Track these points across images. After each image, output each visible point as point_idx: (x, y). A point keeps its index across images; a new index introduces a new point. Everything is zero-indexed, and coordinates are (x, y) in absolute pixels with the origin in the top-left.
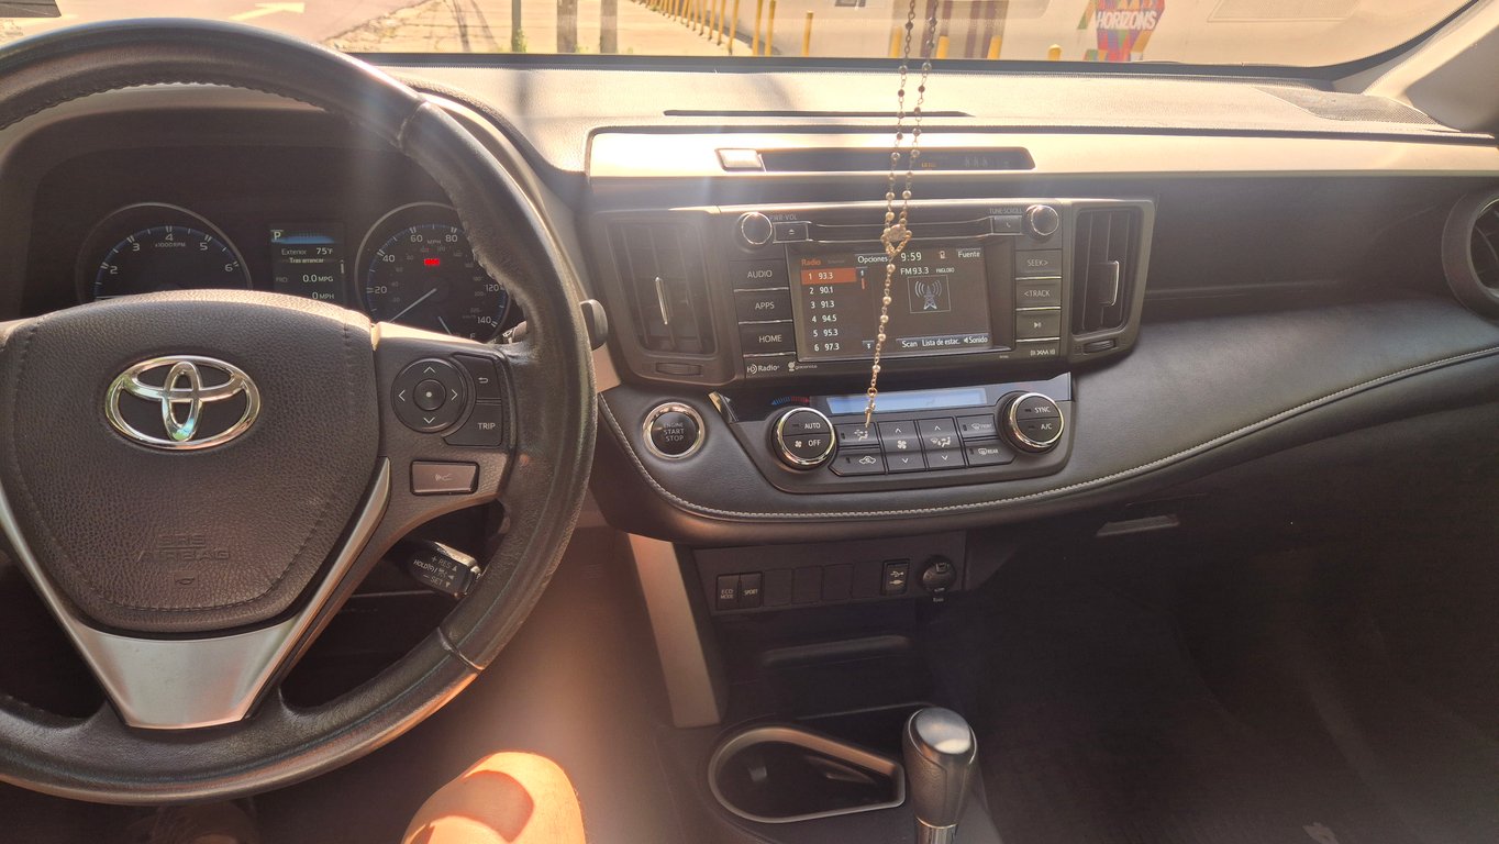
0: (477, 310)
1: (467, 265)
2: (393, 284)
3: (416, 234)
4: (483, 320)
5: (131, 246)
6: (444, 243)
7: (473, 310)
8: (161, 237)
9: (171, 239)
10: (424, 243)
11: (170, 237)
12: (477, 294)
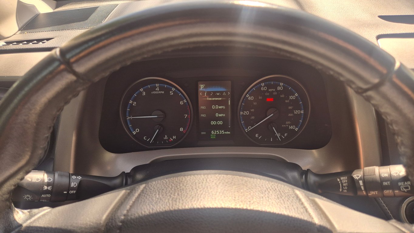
0: (289, 123)
1: (286, 101)
2: (252, 110)
3: (264, 86)
4: (291, 127)
5: (141, 93)
6: (277, 91)
7: (287, 123)
8: (154, 89)
9: (158, 90)
10: (267, 91)
11: (158, 89)
12: (290, 115)
